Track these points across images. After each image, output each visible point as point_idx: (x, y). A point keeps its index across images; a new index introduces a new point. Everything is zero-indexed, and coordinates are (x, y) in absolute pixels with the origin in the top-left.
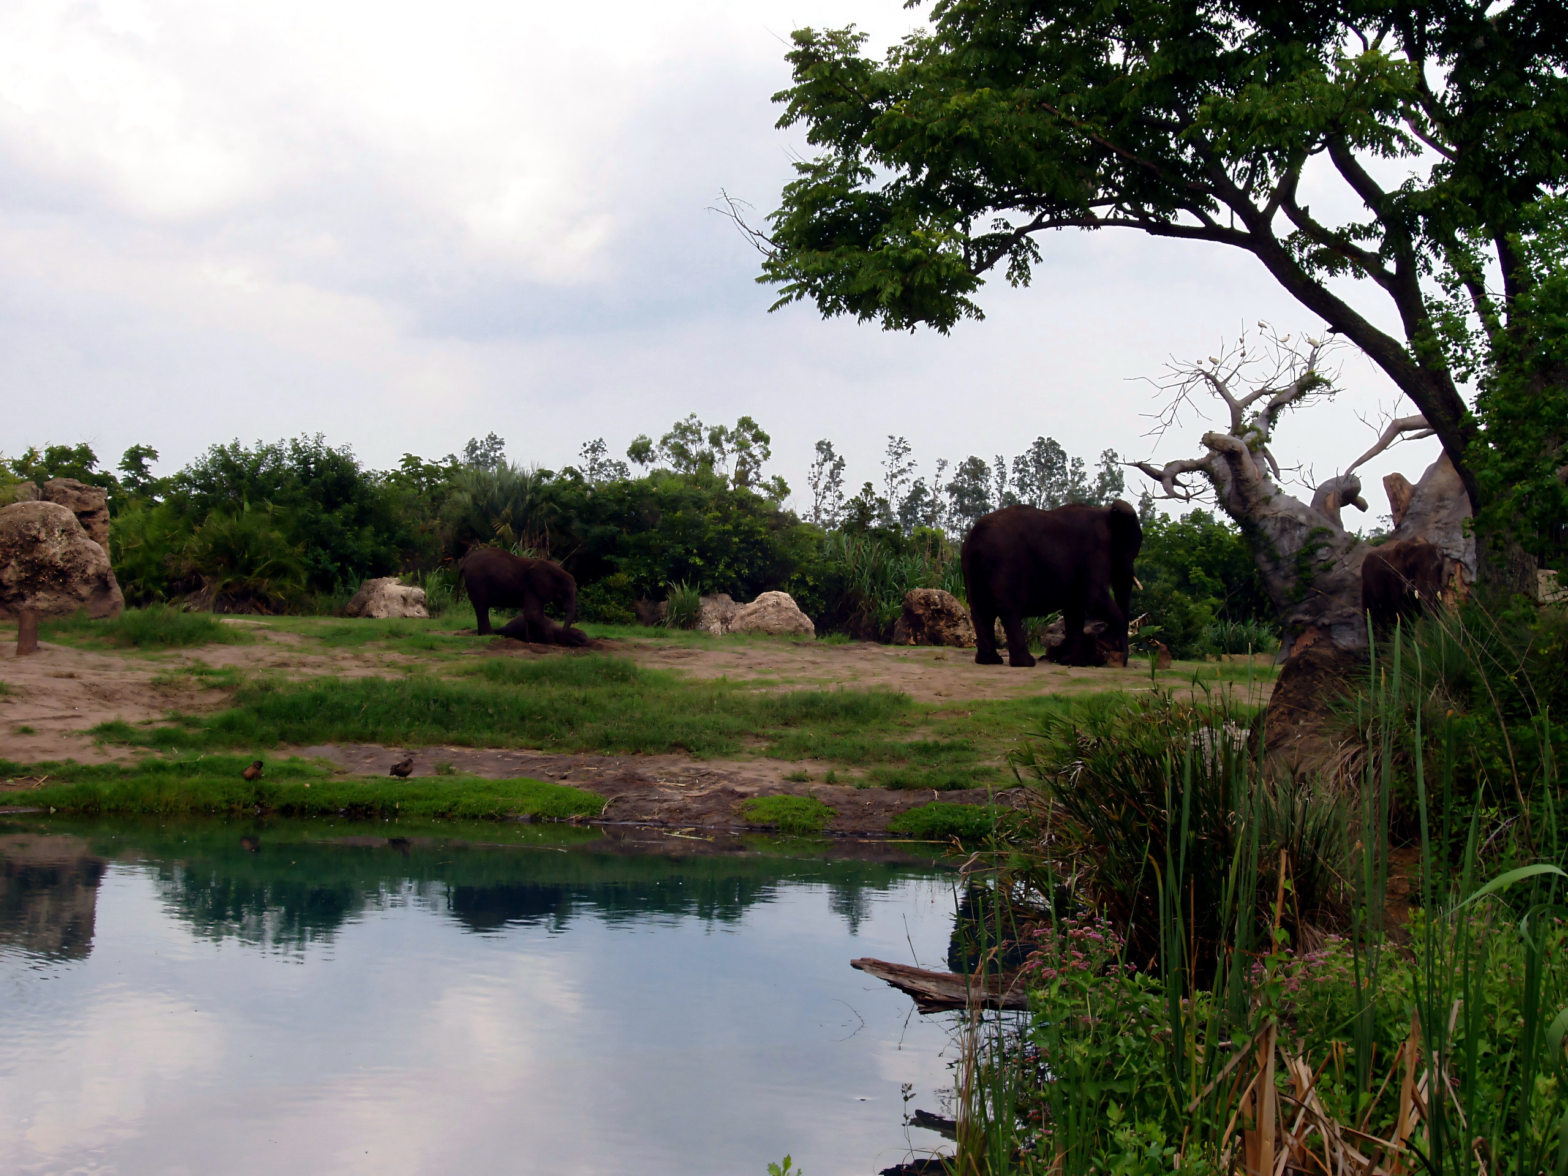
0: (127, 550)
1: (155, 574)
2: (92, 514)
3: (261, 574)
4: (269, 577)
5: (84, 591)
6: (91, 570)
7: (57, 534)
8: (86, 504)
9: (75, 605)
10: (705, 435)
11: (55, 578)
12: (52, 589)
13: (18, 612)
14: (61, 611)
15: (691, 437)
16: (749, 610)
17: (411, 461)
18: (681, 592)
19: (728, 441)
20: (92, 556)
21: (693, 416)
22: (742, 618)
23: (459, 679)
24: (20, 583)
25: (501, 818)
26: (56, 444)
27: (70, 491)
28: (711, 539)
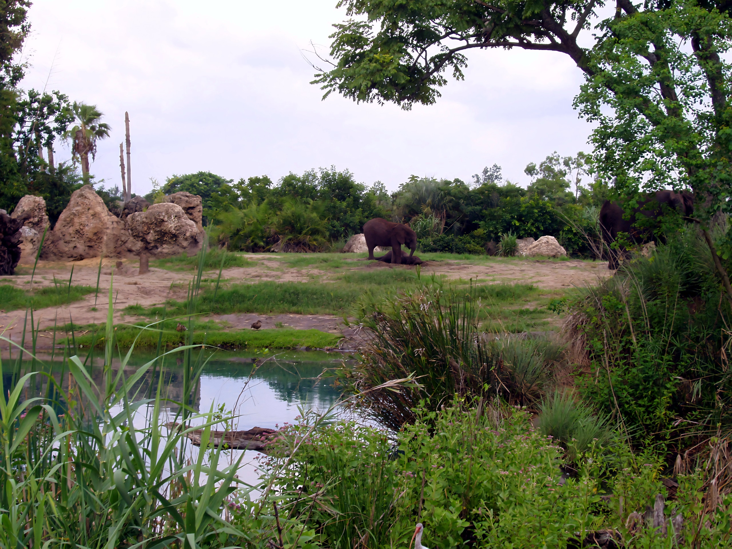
0: (248, 224)
1: (260, 235)
2: (193, 208)
3: (306, 234)
4: (310, 235)
5: (185, 244)
6: (188, 234)
7: (173, 218)
8: (191, 203)
9: (181, 250)
10: (561, 161)
11: (172, 238)
12: (170, 243)
13: (155, 255)
14: (174, 253)
15: (554, 163)
16: (533, 245)
17: (413, 178)
18: (508, 238)
19: (573, 164)
20: (189, 227)
21: (555, 152)
22: (530, 249)
23: (332, 282)
24: (156, 241)
25: (293, 349)
26: (253, 176)
27: (183, 198)
28: (524, 211)
